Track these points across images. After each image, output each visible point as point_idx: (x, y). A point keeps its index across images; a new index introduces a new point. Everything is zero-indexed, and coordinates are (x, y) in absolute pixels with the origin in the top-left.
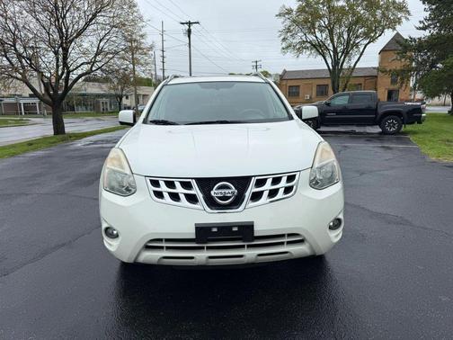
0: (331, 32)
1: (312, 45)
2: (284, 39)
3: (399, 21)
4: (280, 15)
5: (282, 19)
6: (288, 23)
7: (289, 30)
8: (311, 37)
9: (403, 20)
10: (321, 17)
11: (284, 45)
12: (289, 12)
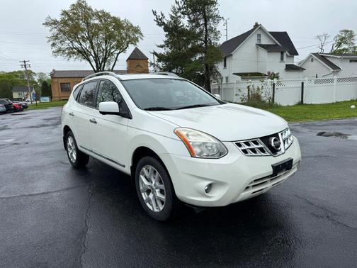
0: (91, 43)
1: (78, 50)
2: (53, 45)
3: (137, 40)
4: (47, 24)
5: (49, 28)
6: (55, 31)
7: (56, 37)
8: (76, 45)
9: (139, 39)
10: (83, 30)
11: (54, 49)
12: (55, 22)
